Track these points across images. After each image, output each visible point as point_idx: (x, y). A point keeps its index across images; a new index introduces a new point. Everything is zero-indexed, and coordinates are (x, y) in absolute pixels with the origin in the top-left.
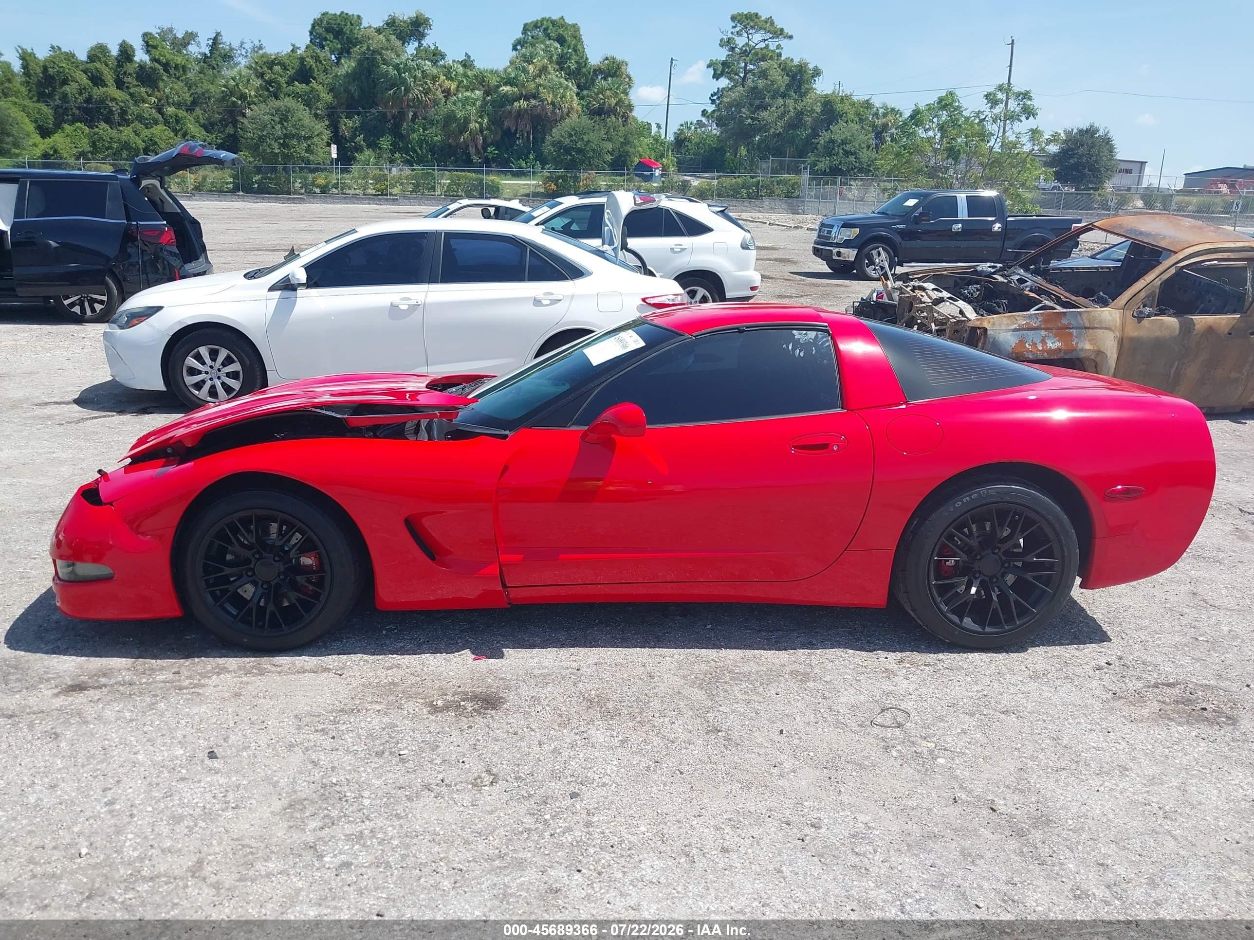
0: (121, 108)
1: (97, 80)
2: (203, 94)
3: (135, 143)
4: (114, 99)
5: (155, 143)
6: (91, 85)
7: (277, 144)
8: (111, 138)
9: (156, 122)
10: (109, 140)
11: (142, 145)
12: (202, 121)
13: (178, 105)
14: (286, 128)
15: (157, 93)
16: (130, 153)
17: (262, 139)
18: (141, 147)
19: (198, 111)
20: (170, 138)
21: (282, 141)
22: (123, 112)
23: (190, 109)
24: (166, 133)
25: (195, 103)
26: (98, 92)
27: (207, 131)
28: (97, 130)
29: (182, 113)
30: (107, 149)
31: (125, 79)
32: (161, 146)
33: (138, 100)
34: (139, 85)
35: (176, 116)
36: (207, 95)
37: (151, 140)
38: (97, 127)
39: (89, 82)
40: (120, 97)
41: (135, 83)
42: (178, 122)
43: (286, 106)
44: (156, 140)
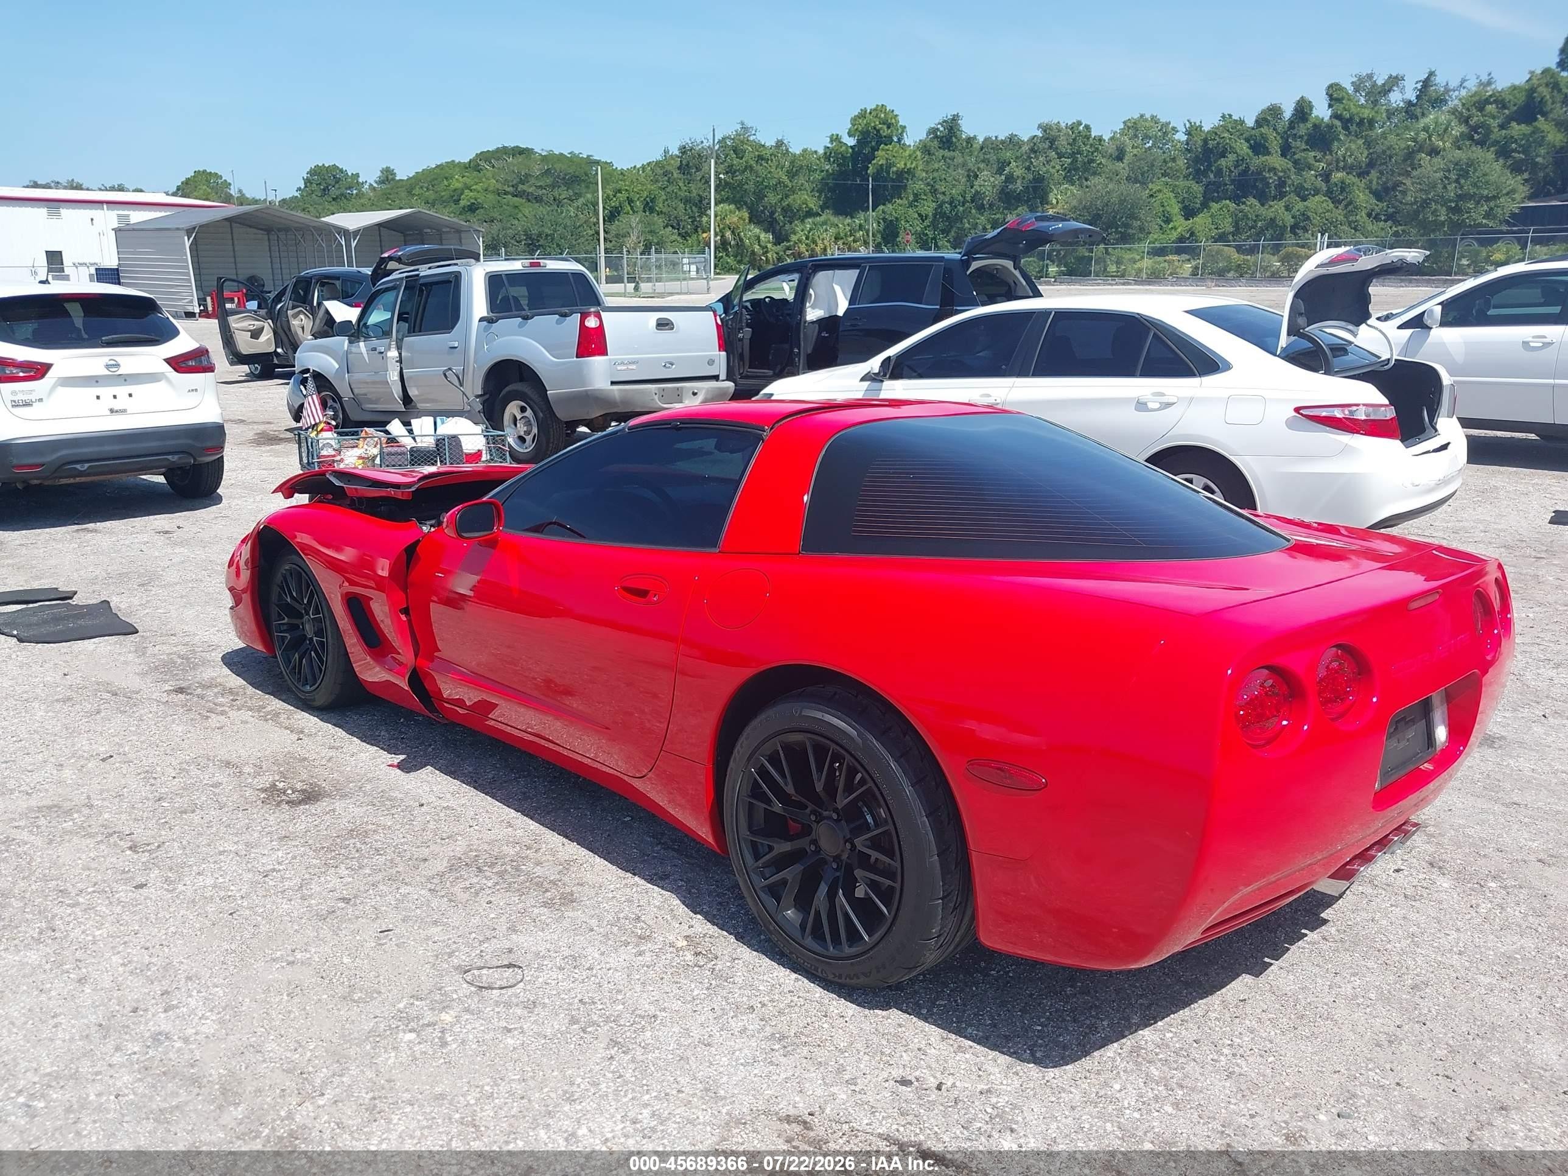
0: (1280, 178)
1: (1259, 147)
2: (1384, 152)
3: (1283, 220)
4: (1273, 170)
5: (1308, 218)
6: (1251, 154)
7: (1444, 208)
8: (1257, 216)
9: (1317, 192)
10: (1254, 218)
11: (1289, 221)
12: (1374, 186)
13: (1349, 169)
14: (1461, 188)
15: (1328, 157)
16: (1275, 232)
17: (1425, 203)
18: (1288, 225)
19: (1374, 174)
20: (1328, 211)
21: (1453, 205)
22: (1282, 183)
23: (1361, 175)
24: (1324, 205)
25: (1371, 164)
26: (1257, 161)
27: (1379, 198)
28: (1243, 207)
29: (1351, 179)
30: (1251, 228)
31: (1293, 144)
32: (1314, 221)
33: (1300, 166)
34: (1307, 150)
35: (1343, 182)
36: (1388, 152)
37: (1304, 214)
38: (1244, 203)
39: (1250, 152)
40: (1280, 165)
41: (1304, 147)
42: (1343, 189)
43: (1469, 158)
44: (1309, 214)
